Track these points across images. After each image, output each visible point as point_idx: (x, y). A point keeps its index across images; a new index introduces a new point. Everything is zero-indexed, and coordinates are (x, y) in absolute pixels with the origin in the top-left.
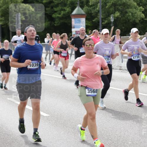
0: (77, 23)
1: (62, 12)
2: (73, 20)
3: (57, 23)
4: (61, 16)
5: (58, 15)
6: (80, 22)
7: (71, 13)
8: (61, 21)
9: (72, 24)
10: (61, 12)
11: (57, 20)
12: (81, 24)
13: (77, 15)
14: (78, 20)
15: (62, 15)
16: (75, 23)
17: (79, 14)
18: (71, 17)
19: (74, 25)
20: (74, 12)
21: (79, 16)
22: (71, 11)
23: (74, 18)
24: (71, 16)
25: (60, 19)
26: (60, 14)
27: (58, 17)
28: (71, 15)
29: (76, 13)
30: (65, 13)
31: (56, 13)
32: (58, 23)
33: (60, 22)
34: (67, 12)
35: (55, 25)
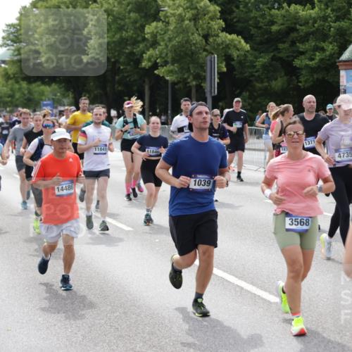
1: (318, 54)
2: (343, 73)
3: (306, 81)
4: (315, 64)
5: (307, 62)
7: (339, 58)
8: (315, 76)
9: (341, 84)
10: (315, 55)
11: (304, 72)
15: (316, 61)
16: (348, 82)
18: (338, 67)
19: (345, 86)
20: (346, 55)
22: (338, 52)
23: (346, 69)
24: (338, 64)
25: (313, 70)
26: (312, 59)
27: (307, 66)
28: (337, 60)
30: (323, 57)
31: (303, 57)
32: (308, 79)
33: (311, 79)
34: (328, 53)
35: (300, 84)
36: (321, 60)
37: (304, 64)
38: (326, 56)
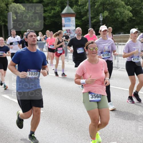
0: (67, 22)
1: (52, 11)
2: (63, 19)
3: (48, 22)
4: (52, 15)
5: (48, 14)
6: (70, 20)
7: (61, 13)
8: (51, 19)
9: (63, 23)
10: (51, 11)
11: (47, 18)
12: (71, 23)
13: (67, 14)
14: (68, 19)
15: (52, 14)
16: (65, 22)
17: (69, 14)
18: (61, 16)
19: (64, 24)
20: (64, 11)
21: (68, 15)
22: (61, 10)
23: (64, 17)
24: (61, 15)
25: (50, 17)
26: (50, 13)
28: (61, 14)
29: (66, 13)
30: (55, 12)
31: (46, 12)
33: (50, 21)
34: (57, 11)
35: (45, 23)
36: (54, 13)
37: (47, 15)
38: (56, 12)
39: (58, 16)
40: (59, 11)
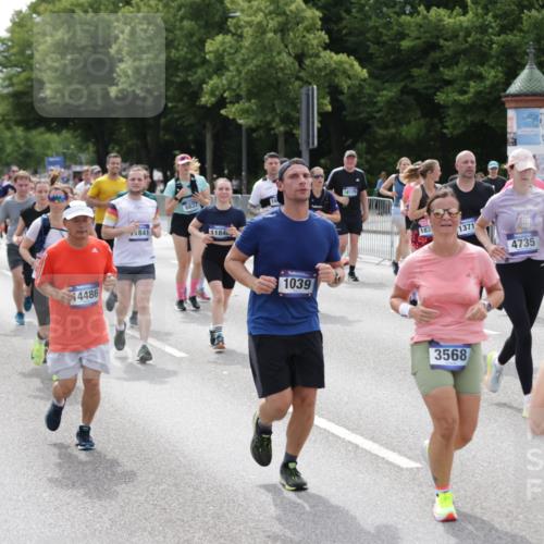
0: (527, 125)
1: (472, 84)
2: (511, 114)
3: (454, 127)
4: (469, 99)
5: (456, 97)
6: (536, 121)
7: (505, 91)
8: (469, 118)
9: (509, 130)
10: (468, 86)
11: (451, 112)
12: (541, 130)
13: (525, 95)
14: (530, 116)
15: (470, 95)
16: (519, 127)
17: (534, 94)
18: (503, 104)
19: (515, 134)
20: (516, 86)
21: (532, 99)
23: (516, 108)
24: (504, 99)
25: (465, 109)
26: (464, 92)
27: (456, 103)
28: (502, 94)
29: (524, 90)
31: (449, 88)
32: (458, 123)
33: (462, 122)
34: (488, 83)
35: (445, 131)
36: (478, 93)
37: (451, 99)
38: (485, 87)
39: (493, 106)
40: (498, 83)
